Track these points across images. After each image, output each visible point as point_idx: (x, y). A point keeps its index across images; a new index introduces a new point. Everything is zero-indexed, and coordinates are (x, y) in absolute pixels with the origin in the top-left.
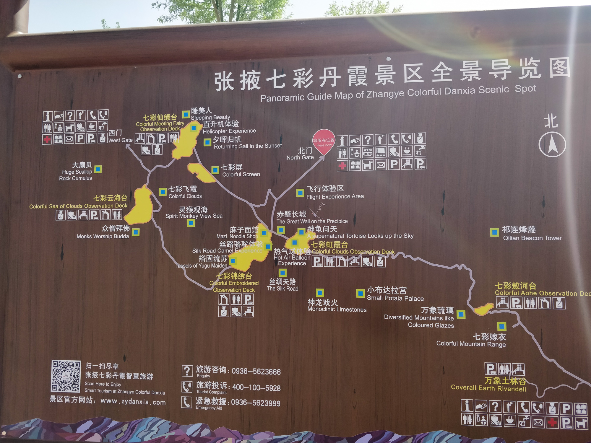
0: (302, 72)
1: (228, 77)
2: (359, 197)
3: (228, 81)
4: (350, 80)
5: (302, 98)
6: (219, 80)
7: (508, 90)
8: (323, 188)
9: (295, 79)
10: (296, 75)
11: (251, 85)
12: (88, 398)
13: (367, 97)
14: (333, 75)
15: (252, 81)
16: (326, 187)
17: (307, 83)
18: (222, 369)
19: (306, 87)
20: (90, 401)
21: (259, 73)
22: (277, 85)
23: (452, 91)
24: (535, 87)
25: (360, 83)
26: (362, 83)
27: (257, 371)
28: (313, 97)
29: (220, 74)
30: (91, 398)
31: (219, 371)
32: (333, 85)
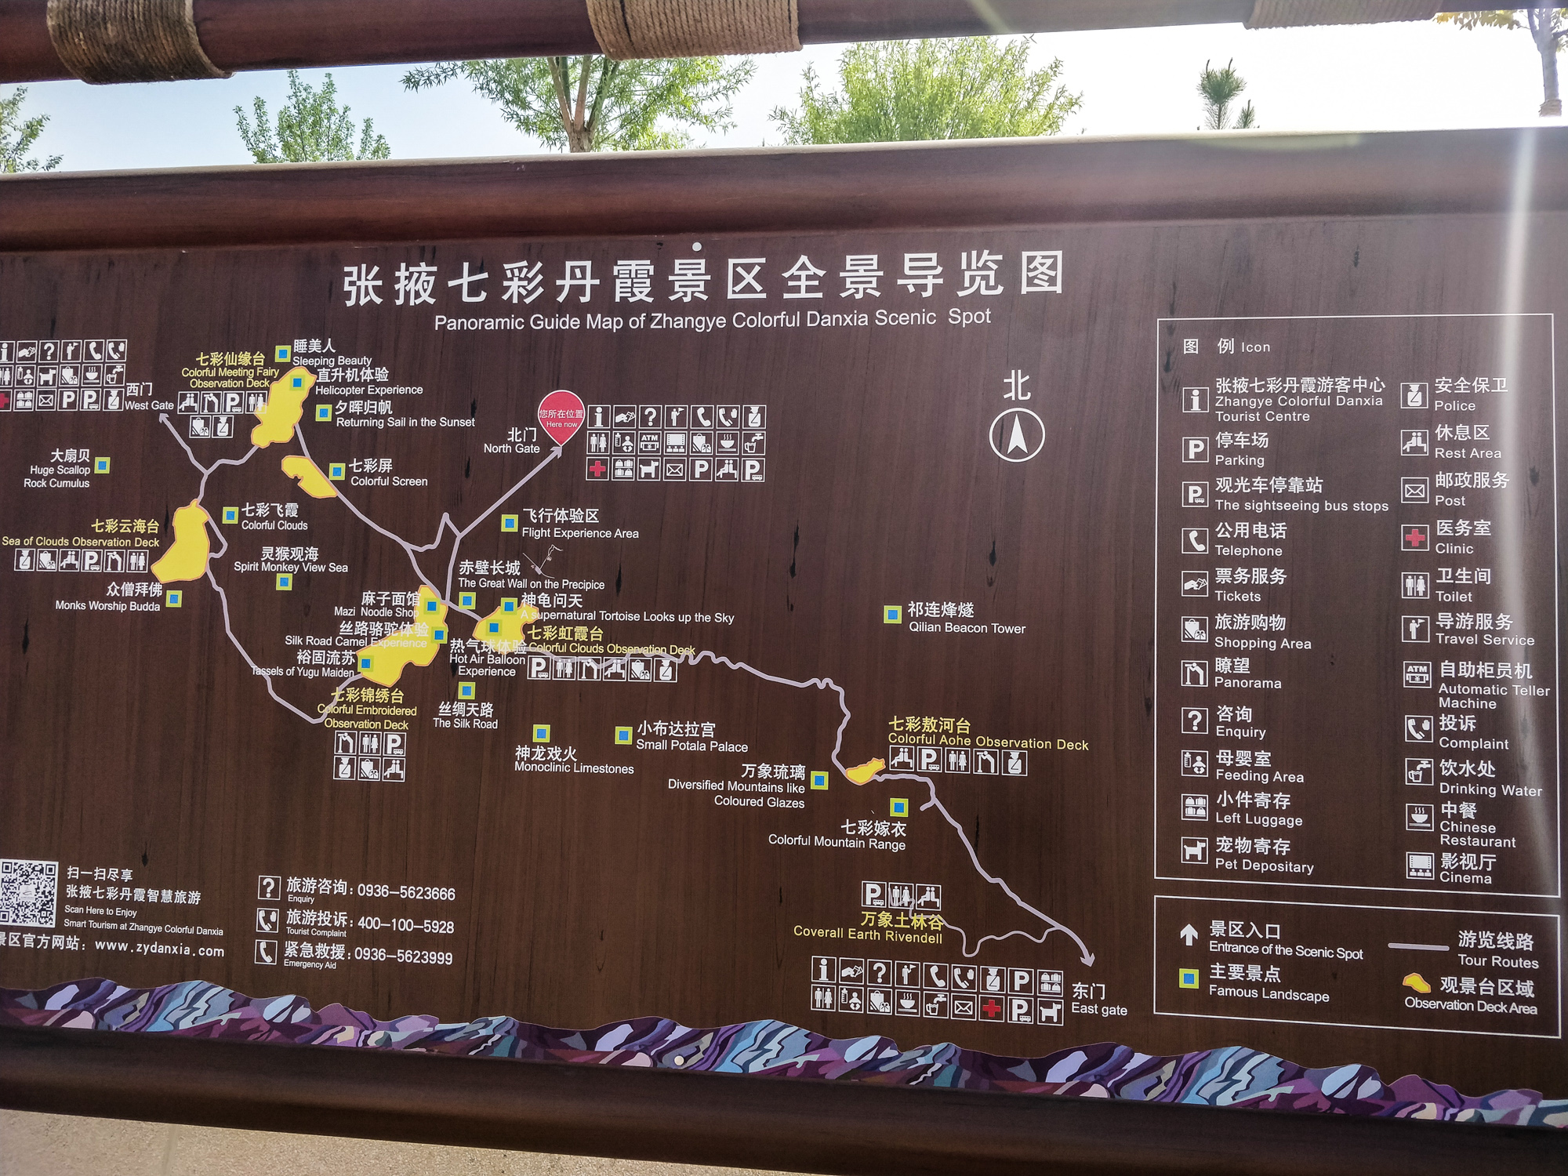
0: (520, 269)
1: (370, 277)
2: (629, 534)
3: (370, 284)
4: (618, 290)
5: (520, 324)
6: (352, 283)
7: (935, 318)
8: (556, 514)
9: (506, 283)
10: (509, 274)
11: (417, 295)
12: (70, 938)
13: (652, 326)
14: (584, 277)
15: (419, 286)
16: (563, 512)
17: (530, 293)
18: (339, 885)
19: (528, 301)
20: (75, 946)
21: (434, 269)
22: (469, 295)
23: (821, 320)
24: (988, 312)
25: (639, 297)
26: (643, 297)
27: (408, 892)
28: (542, 323)
29: (355, 269)
30: (75, 939)
31: (332, 890)
32: (583, 300)
